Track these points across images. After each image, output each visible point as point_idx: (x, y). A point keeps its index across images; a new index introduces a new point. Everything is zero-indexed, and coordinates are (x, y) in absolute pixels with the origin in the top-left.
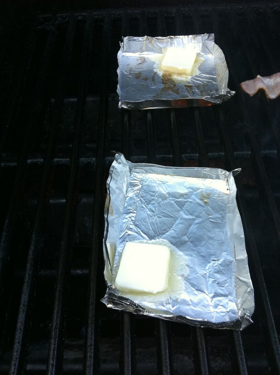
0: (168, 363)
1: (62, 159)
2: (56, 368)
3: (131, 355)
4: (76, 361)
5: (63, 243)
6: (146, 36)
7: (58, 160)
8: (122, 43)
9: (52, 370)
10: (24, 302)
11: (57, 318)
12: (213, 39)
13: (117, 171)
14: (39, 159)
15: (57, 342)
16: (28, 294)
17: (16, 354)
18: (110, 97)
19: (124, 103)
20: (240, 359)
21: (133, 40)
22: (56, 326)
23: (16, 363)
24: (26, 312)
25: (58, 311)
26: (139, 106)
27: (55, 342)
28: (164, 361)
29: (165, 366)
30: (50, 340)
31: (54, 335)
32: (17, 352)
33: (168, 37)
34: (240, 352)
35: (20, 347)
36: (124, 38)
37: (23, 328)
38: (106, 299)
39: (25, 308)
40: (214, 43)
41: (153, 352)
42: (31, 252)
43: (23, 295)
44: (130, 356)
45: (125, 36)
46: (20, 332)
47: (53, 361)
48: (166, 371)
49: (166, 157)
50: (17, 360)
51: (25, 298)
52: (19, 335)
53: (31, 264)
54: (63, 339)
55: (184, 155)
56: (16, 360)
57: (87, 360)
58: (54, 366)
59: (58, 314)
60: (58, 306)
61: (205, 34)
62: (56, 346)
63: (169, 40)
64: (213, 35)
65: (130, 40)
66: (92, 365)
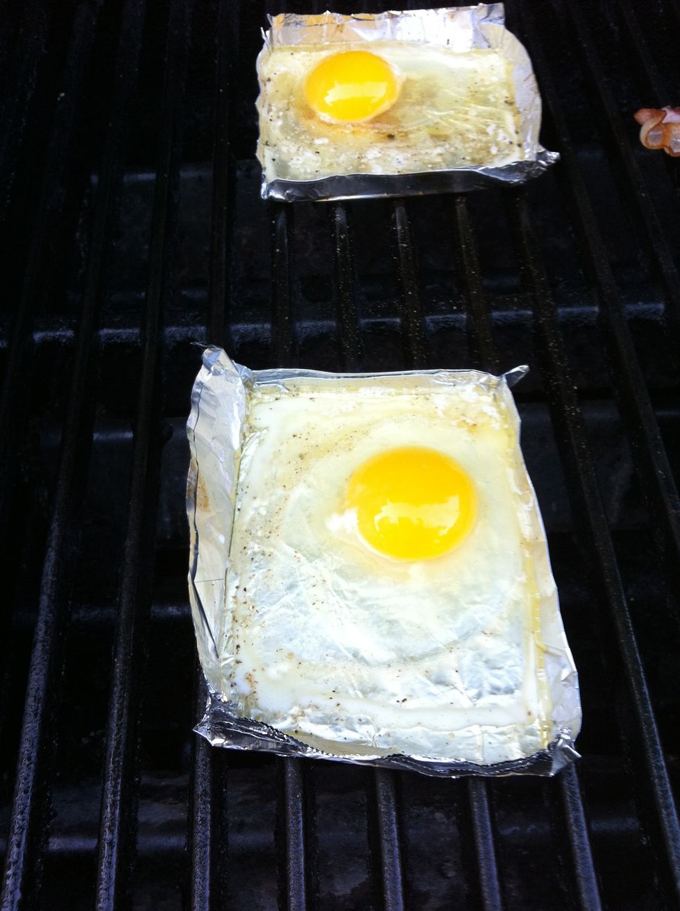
0: (395, 834)
1: (120, 331)
2: (119, 852)
3: (304, 816)
4: (170, 828)
5: (129, 543)
6: (328, 12)
7: (111, 331)
8: (268, 32)
9: (111, 855)
10: (36, 691)
11: (119, 729)
12: (501, 18)
13: (211, 396)
14: (62, 331)
15: (119, 788)
16: (44, 671)
17: (20, 819)
18: (240, 169)
19: (276, 185)
20: (572, 821)
21: (297, 24)
22: (117, 748)
23: (21, 839)
24: (40, 715)
25: (120, 712)
26: (315, 192)
27: (115, 787)
28: (385, 828)
29: (387, 840)
30: (104, 784)
31: (113, 771)
32: (22, 813)
33: (386, 13)
34: (574, 804)
35: (29, 801)
36: (271, 19)
37: (35, 754)
38: (207, 726)
39: (40, 705)
40: (503, 27)
41: (358, 803)
42: (49, 567)
43: (33, 674)
44: (301, 819)
45: (275, 14)
46: (29, 764)
47: (113, 834)
48: (391, 852)
49: (384, 323)
50: (25, 832)
51: (37, 680)
52: (25, 773)
53: (49, 597)
54: (137, 779)
55: (431, 317)
56: (21, 833)
57: (195, 831)
58: (114, 846)
59: (121, 720)
60: (121, 700)
61: (481, 4)
62: (118, 798)
63: (388, 21)
64: (500, 6)
65: (287, 24)
66: (208, 842)
